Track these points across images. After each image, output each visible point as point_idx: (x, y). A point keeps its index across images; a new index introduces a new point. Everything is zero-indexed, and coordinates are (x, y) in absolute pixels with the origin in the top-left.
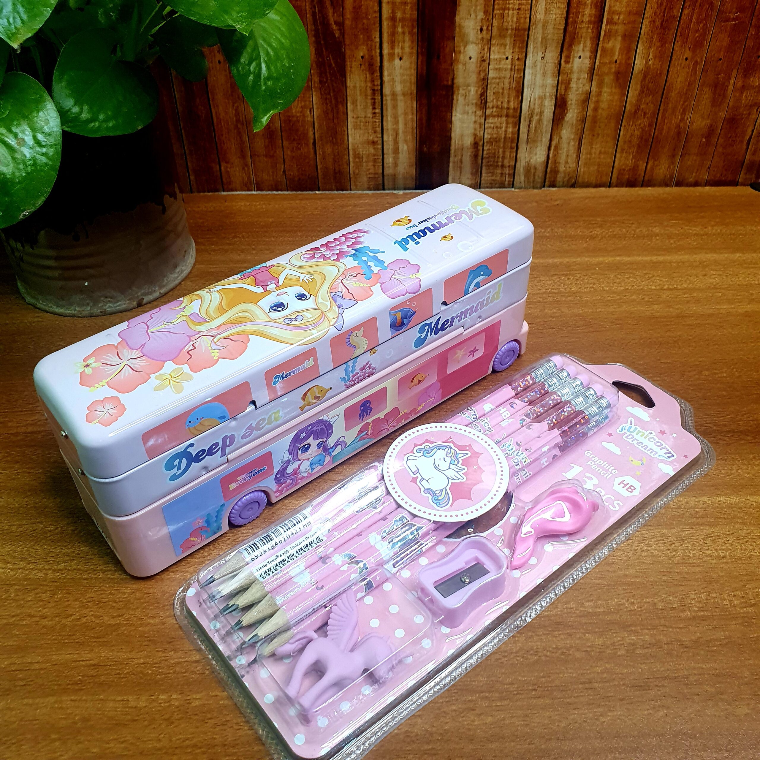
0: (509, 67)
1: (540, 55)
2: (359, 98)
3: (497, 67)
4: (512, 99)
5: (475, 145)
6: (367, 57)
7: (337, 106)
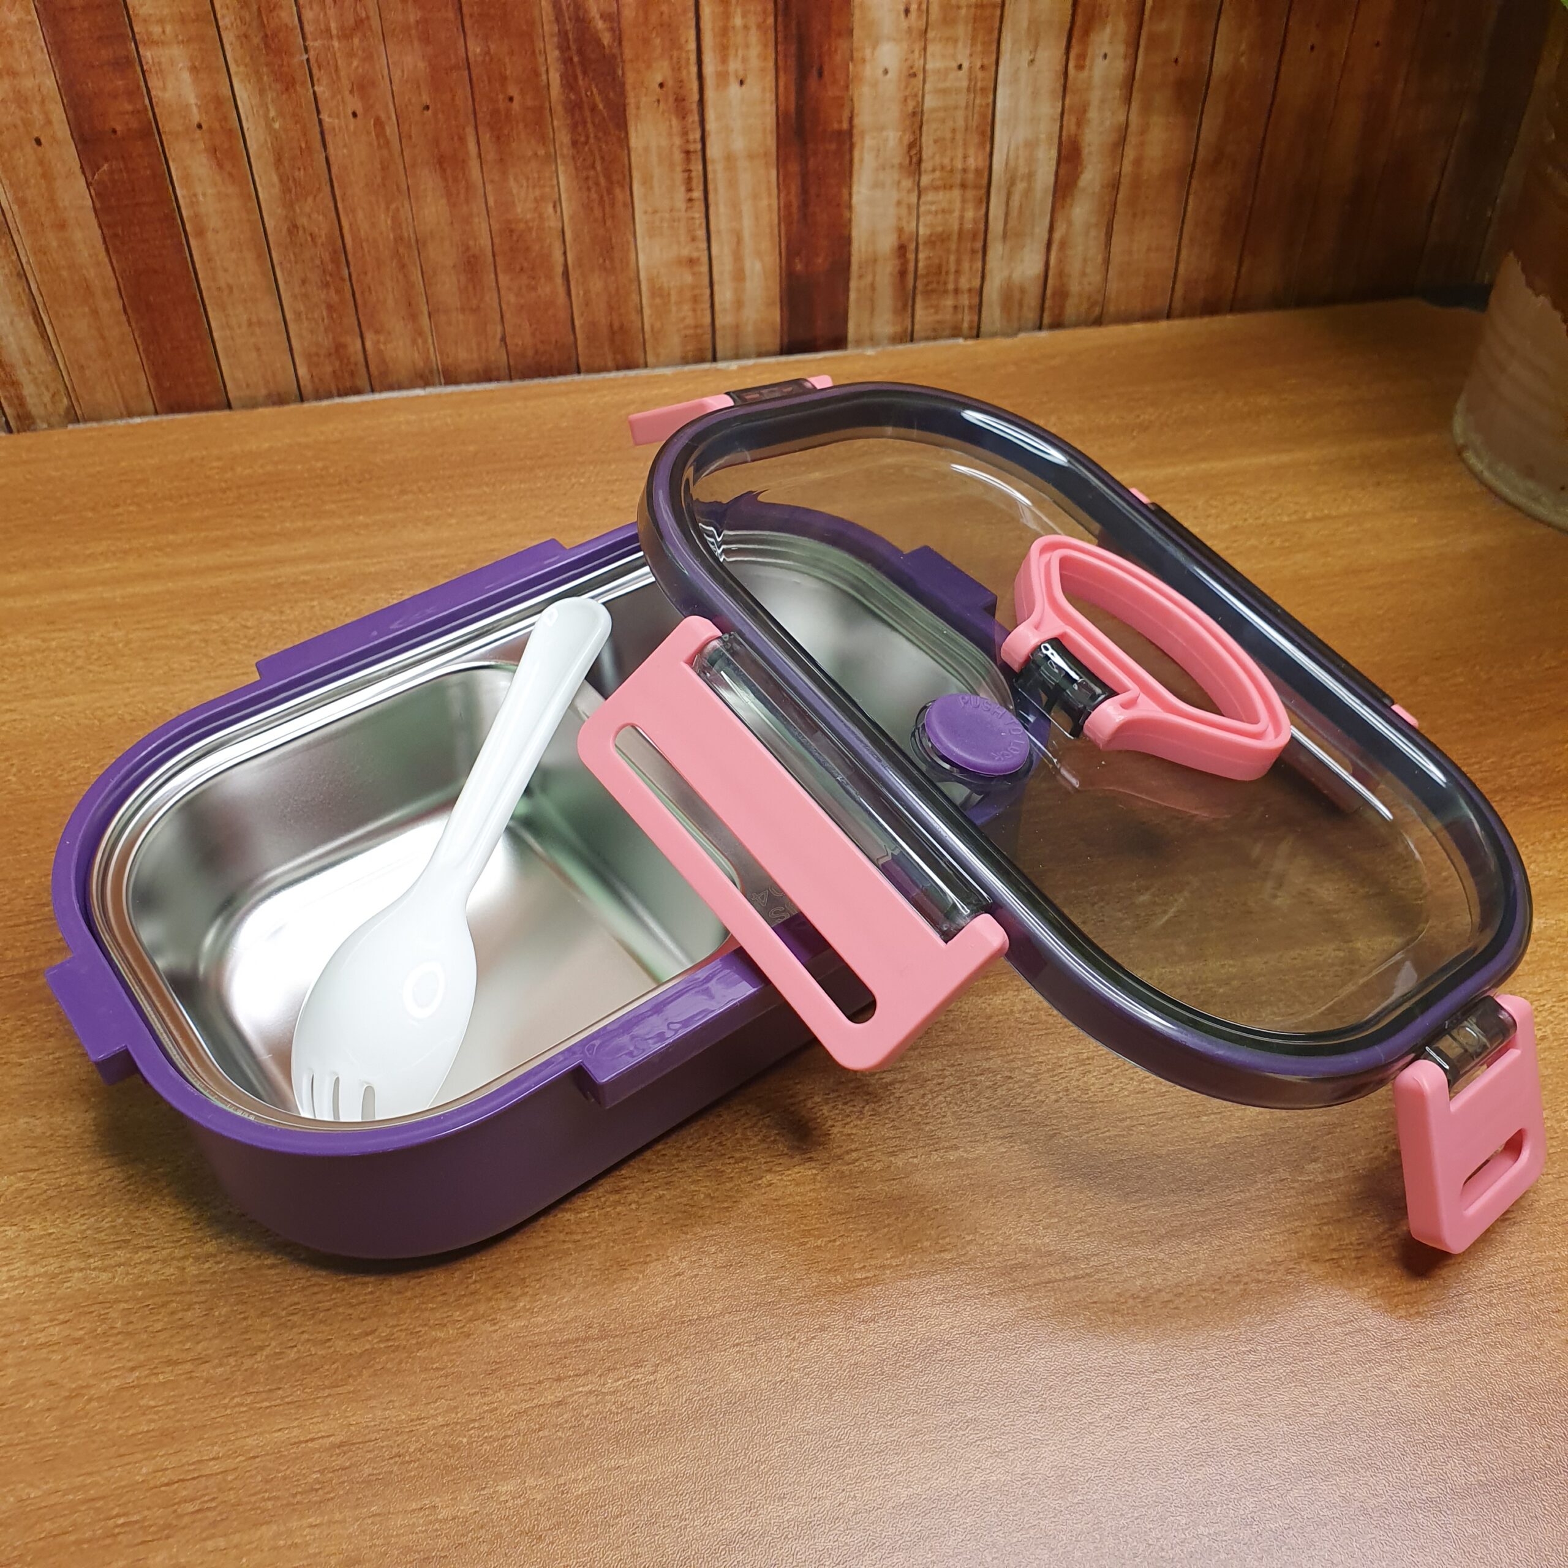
0: (965, 84)
1: (1026, 56)
2: (657, 172)
3: (941, 85)
4: (972, 151)
5: (901, 250)
6: (670, 83)
7: (610, 191)
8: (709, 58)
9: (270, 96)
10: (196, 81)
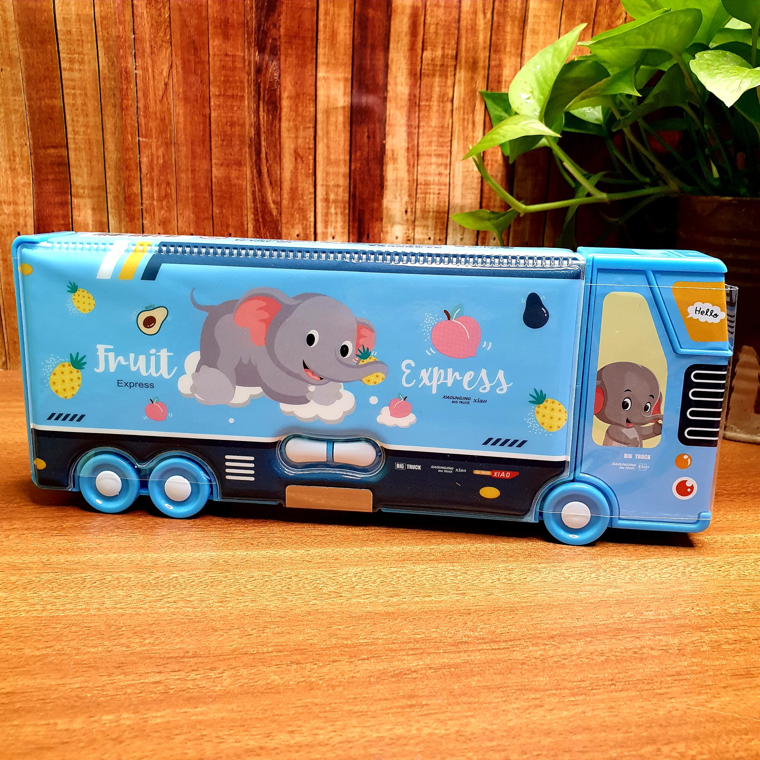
1: (459, 236)
6: (302, 235)
8: (319, 225)
10: (94, 214)
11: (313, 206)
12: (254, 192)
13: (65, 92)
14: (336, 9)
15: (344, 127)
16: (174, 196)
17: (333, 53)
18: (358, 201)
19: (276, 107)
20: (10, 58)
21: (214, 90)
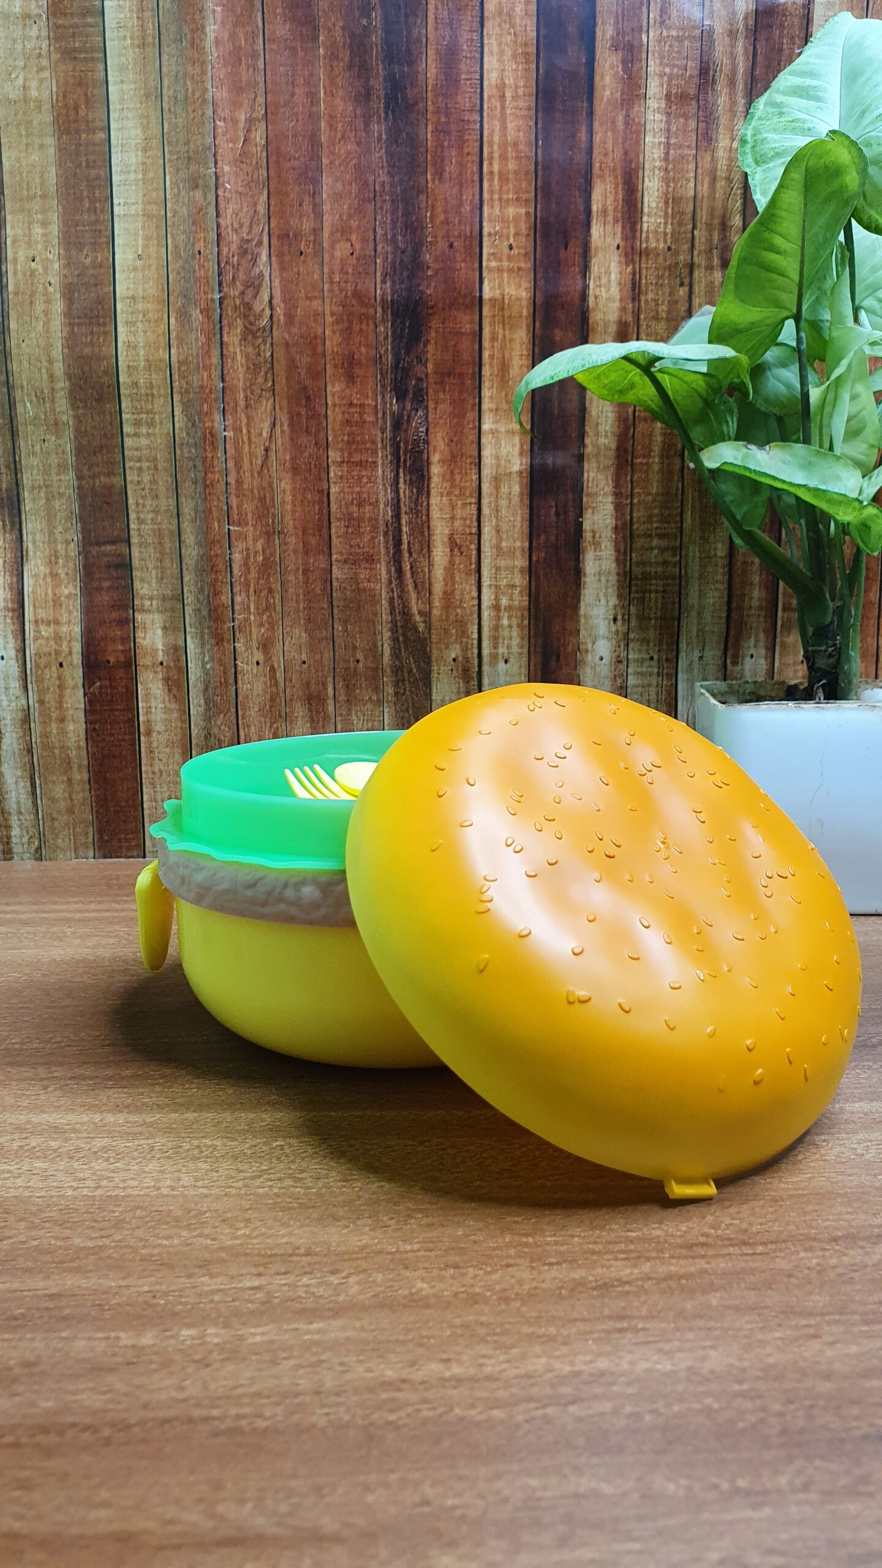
0: (656, 670)
1: (696, 654)
3: (638, 670)
6: (460, 659)
8: (485, 643)
9: (208, 647)
10: (165, 634)
11: (476, 616)
12: (392, 599)
13: (127, 466)
14: (507, 332)
15: (521, 500)
16: (279, 608)
17: (503, 394)
18: (542, 606)
19: (423, 475)
20: (56, 423)
21: (334, 455)
